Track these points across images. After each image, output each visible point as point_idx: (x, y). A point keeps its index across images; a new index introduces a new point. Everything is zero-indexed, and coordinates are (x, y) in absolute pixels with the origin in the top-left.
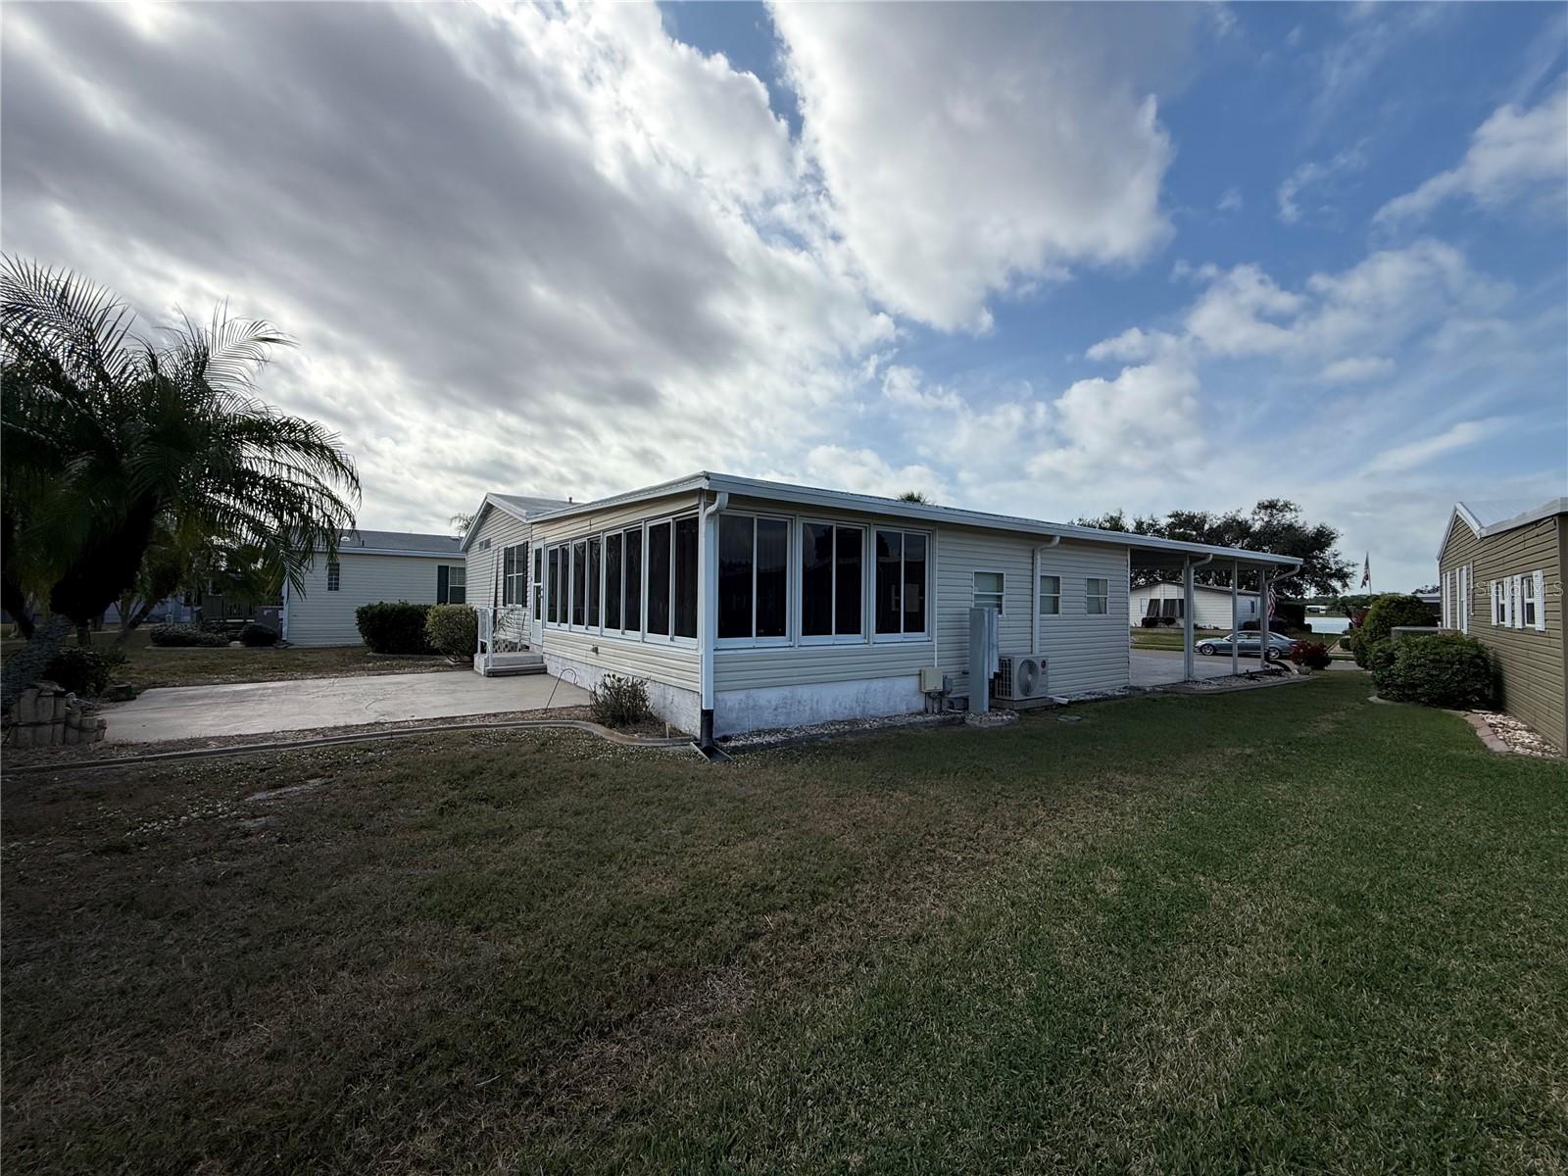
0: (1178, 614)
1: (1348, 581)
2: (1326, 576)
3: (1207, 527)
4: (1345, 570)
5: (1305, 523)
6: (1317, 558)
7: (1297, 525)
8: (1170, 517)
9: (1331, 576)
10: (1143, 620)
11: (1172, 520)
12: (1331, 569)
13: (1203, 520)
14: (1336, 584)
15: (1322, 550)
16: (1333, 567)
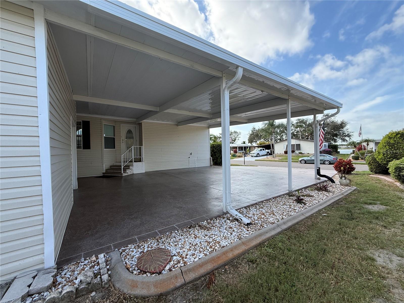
0: (296, 149)
1: (351, 137)
2: (344, 137)
3: (308, 123)
4: (350, 134)
5: (338, 121)
6: (341, 130)
7: (335, 121)
8: (297, 120)
9: (345, 136)
10: (285, 151)
11: (297, 121)
12: (346, 134)
13: (307, 121)
14: (347, 138)
15: (342, 128)
16: (346, 133)
